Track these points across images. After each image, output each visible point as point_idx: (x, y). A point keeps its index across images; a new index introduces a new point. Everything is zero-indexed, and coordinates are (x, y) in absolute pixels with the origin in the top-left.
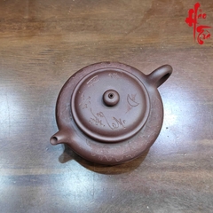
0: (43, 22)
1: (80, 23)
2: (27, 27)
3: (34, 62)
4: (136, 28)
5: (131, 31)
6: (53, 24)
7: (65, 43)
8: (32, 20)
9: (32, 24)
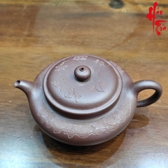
0: (39, 37)
1: (69, 40)
2: (25, 40)
3: (23, 64)
4: (119, 45)
5: (114, 47)
6: (47, 39)
7: (54, 53)
8: (29, 35)
9: (29, 38)
